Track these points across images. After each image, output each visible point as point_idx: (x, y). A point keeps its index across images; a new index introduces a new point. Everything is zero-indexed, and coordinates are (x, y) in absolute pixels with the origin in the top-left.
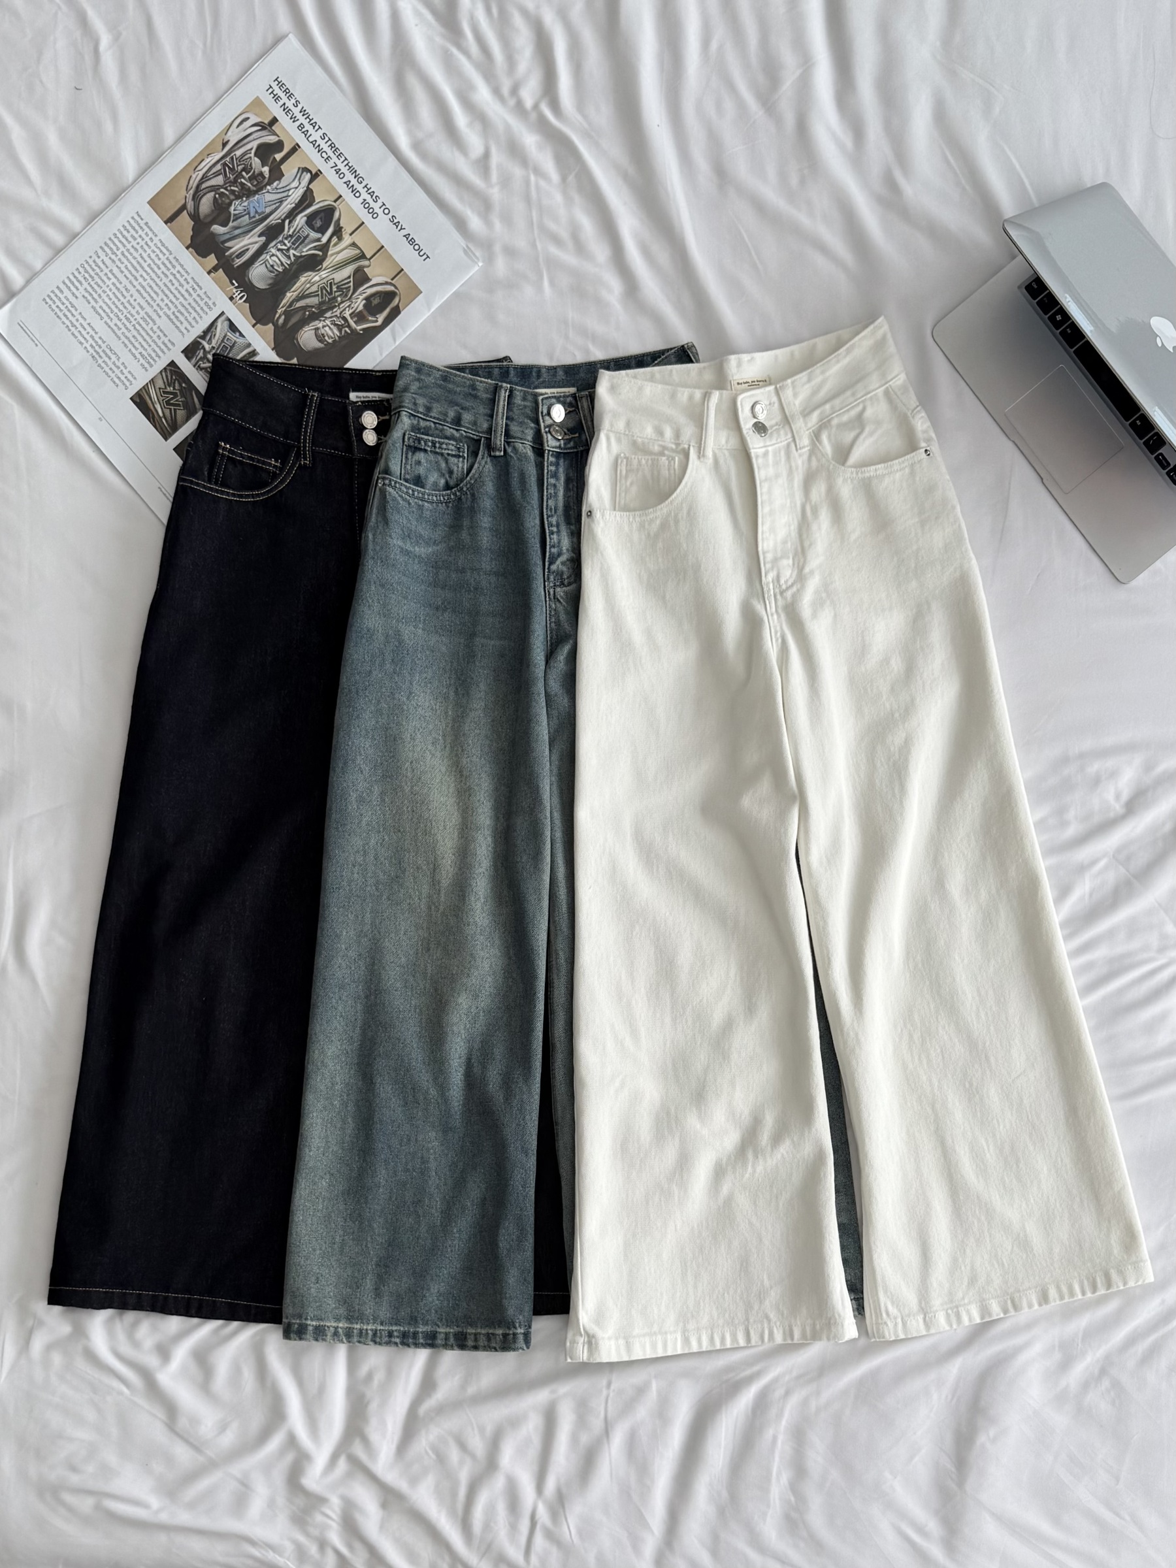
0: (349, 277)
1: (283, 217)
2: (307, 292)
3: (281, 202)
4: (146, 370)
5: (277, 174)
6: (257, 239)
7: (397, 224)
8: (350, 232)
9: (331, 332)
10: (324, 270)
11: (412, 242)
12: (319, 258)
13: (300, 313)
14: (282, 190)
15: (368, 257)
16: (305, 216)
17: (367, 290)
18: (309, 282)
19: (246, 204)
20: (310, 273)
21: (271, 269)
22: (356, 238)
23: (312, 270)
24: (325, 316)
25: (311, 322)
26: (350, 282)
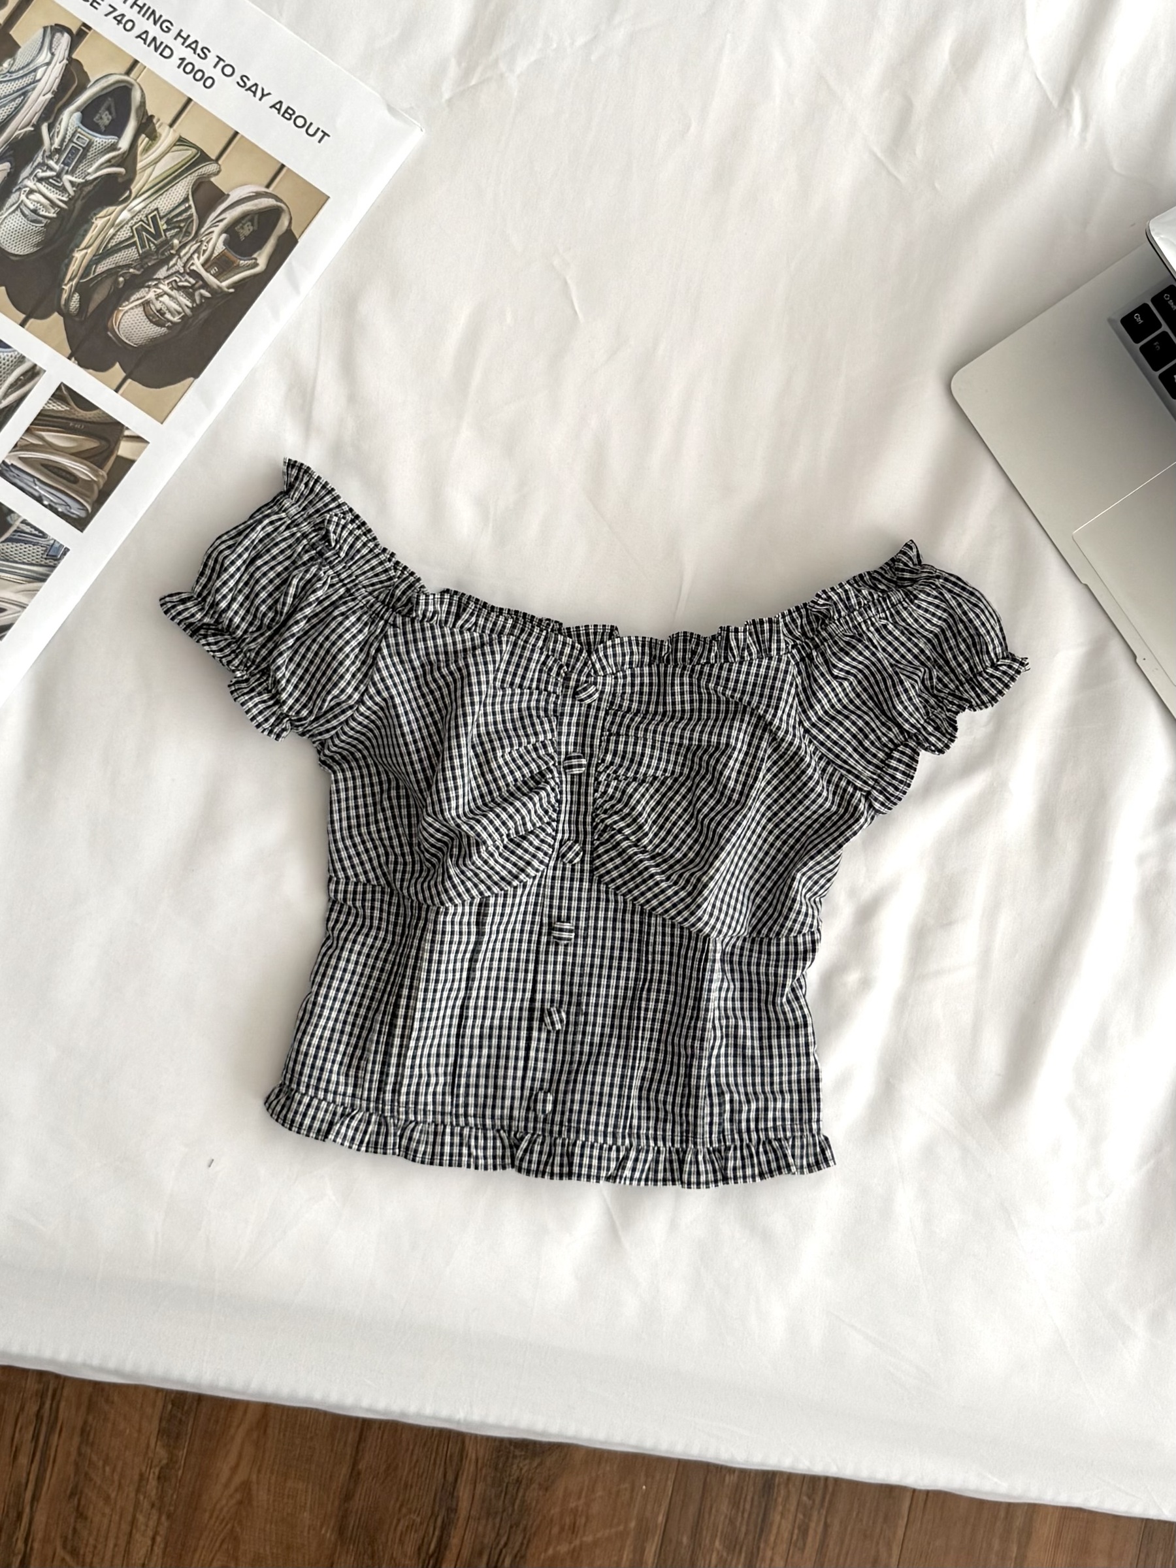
0: (186, 200)
1: (34, 121)
2: (113, 243)
3: (25, 94)
7: (254, 89)
8: (169, 120)
9: (174, 304)
10: (136, 197)
11: (289, 114)
12: (120, 180)
13: (109, 283)
14: (21, 73)
15: (213, 157)
16: (77, 110)
17: (224, 216)
18: (113, 225)
20: (111, 209)
21: (35, 217)
22: (185, 128)
23: (114, 201)
24: (156, 276)
25: (133, 294)
26: (190, 207)
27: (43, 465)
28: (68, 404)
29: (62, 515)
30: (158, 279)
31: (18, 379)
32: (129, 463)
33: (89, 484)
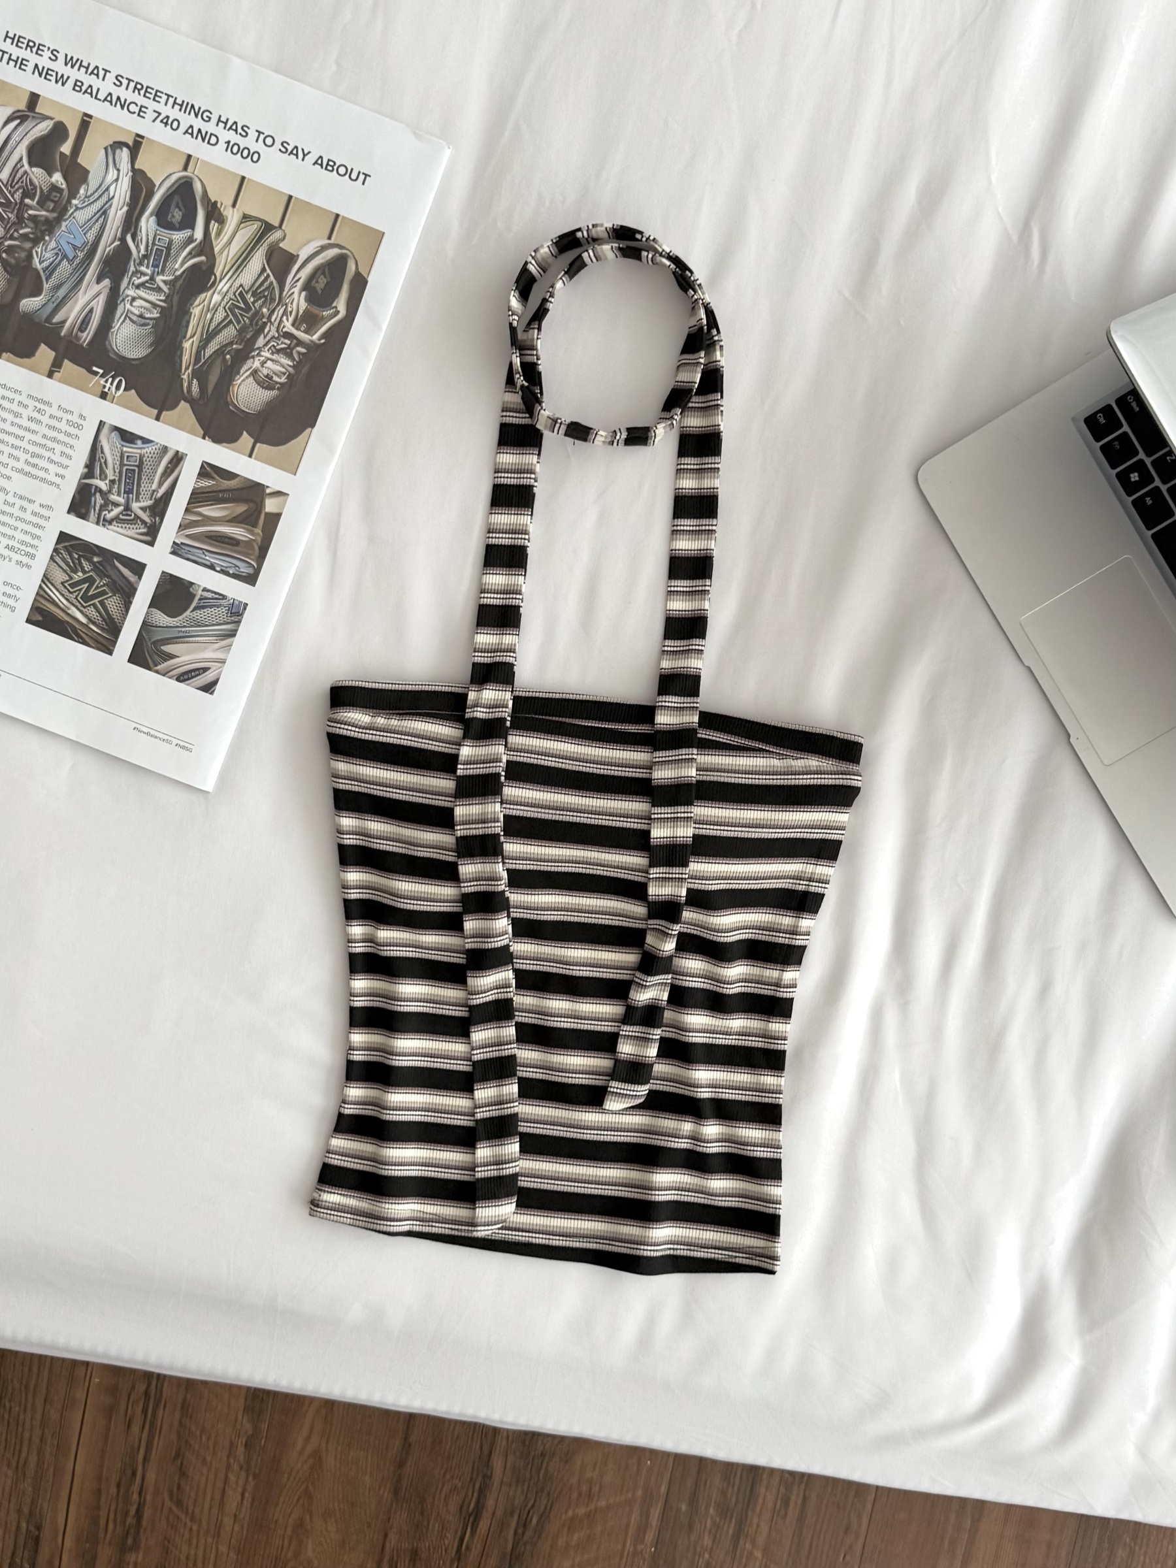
0: (264, 270)
1: (119, 235)
2: (212, 327)
3: (105, 213)
4: (29, 567)
5: (76, 174)
6: (96, 288)
7: (294, 152)
8: (231, 202)
9: (277, 366)
10: (221, 280)
11: (330, 166)
12: (204, 268)
13: (218, 362)
14: (96, 195)
15: (276, 224)
16: (151, 215)
17: (300, 275)
18: (208, 310)
19: (53, 244)
20: (203, 296)
21: (143, 321)
22: (245, 206)
23: (204, 289)
24: (256, 346)
25: (241, 368)
26: (268, 276)
27: (207, 537)
28: (213, 478)
29: (234, 576)
30: (259, 348)
31: (167, 468)
32: (277, 517)
33: (249, 543)
